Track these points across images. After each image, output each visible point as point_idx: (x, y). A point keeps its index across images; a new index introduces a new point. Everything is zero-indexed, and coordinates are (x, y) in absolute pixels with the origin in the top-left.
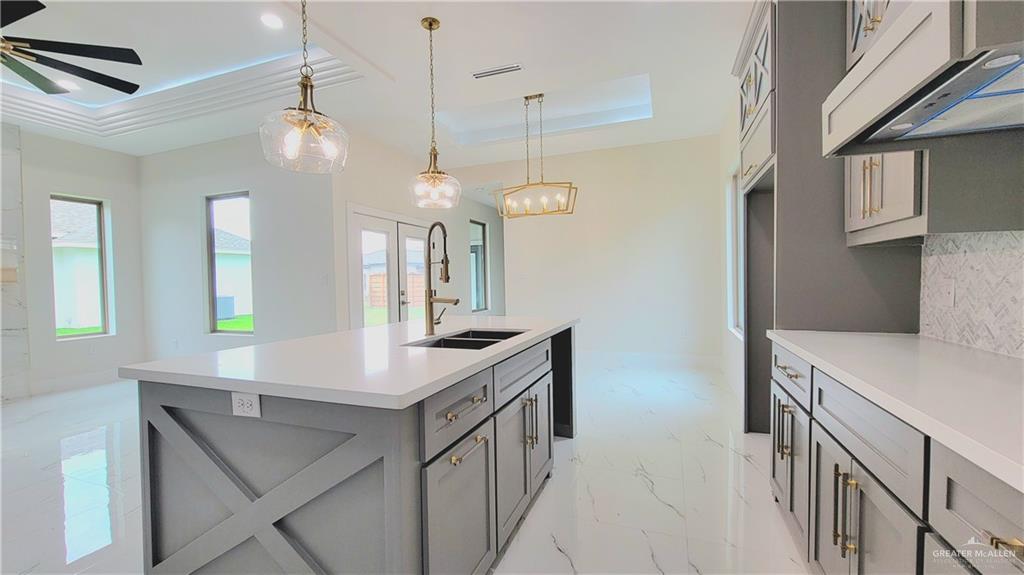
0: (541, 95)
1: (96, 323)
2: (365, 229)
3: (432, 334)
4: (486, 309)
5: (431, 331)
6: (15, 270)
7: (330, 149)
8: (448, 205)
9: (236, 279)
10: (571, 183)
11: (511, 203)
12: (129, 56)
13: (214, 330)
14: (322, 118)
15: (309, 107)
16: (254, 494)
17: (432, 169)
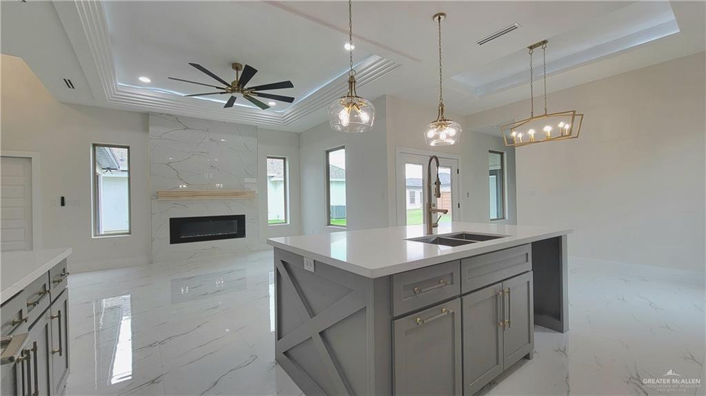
0: (545, 42)
1: (282, 218)
2: (407, 163)
3: (431, 233)
4: (504, 218)
5: (430, 231)
6: (254, 192)
7: (365, 117)
8: (452, 142)
9: (339, 196)
10: (574, 112)
11: (516, 135)
12: (288, 85)
13: (329, 224)
14: (360, 99)
15: (354, 94)
16: (312, 314)
17: (440, 119)
